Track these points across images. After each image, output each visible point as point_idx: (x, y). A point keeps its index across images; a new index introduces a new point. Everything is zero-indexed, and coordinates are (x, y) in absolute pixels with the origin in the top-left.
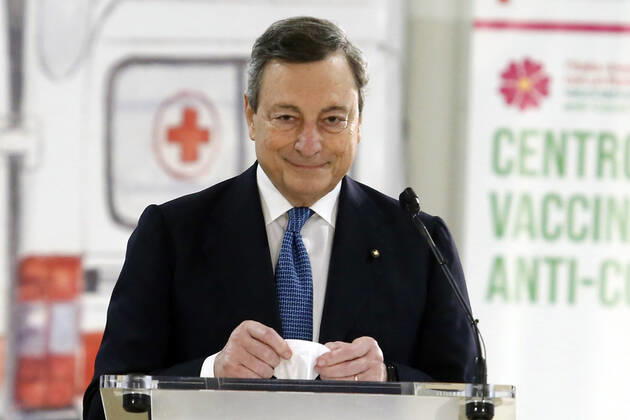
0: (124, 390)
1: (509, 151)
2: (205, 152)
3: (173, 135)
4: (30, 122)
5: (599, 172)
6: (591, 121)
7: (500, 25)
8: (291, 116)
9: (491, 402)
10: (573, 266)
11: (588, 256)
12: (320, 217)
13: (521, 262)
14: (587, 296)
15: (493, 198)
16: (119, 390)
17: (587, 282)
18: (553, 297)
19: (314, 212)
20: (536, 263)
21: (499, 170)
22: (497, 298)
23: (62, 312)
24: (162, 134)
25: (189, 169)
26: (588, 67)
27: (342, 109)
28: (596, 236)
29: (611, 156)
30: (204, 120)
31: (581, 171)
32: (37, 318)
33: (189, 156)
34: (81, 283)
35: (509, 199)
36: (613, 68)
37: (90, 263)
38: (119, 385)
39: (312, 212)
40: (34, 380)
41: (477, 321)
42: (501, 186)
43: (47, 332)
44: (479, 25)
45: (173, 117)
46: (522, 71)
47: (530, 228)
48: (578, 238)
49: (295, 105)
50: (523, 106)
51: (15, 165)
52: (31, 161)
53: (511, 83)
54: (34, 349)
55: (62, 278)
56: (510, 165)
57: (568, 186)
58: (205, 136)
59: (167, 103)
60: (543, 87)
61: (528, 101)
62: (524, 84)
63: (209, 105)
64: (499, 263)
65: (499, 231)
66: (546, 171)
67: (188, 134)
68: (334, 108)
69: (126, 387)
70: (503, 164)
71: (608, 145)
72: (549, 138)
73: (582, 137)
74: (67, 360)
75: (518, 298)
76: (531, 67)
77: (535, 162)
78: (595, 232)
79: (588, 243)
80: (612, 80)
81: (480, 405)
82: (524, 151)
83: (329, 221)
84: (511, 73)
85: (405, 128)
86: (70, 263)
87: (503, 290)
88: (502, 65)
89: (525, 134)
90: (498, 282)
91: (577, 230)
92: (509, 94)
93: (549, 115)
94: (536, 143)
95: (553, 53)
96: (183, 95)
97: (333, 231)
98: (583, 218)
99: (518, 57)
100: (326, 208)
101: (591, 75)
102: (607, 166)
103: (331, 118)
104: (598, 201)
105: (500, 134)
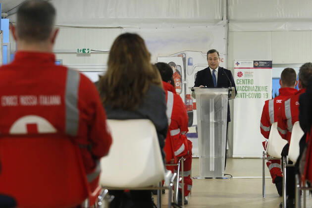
1: (238, 82)
4: (187, 80)
5: (248, 84)
6: (247, 78)
7: (237, 68)
8: (211, 59)
11: (247, 93)
14: (247, 97)
17: (247, 95)
18: (244, 97)
23: (191, 100)
26: (247, 72)
32: (188, 101)
36: (249, 72)
44: (235, 68)
47: (241, 90)
49: (211, 57)
57: (245, 85)
60: (242, 75)
61: (240, 76)
71: (249, 81)
72: (243, 80)
73: (246, 80)
74: (191, 106)
76: (241, 72)
77: (241, 83)
79: (247, 91)
84: (238, 73)
89: (240, 80)
92: (238, 76)
93: (243, 78)
95: (243, 71)
98: (247, 89)
99: (239, 71)
100: (217, 70)
103: (215, 59)
104: (248, 87)
105: (238, 80)
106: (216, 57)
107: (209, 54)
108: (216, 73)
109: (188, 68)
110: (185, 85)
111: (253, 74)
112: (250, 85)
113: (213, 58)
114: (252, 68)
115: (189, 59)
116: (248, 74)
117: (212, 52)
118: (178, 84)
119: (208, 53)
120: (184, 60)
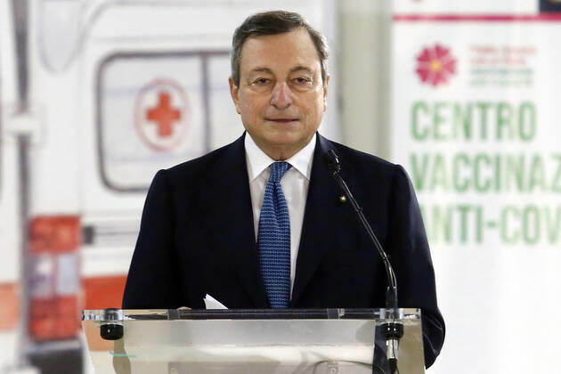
0: (101, 321)
1: (425, 120)
2: (178, 128)
3: (152, 115)
5: (499, 135)
6: (491, 94)
7: (414, 18)
9: (401, 323)
10: (479, 212)
11: (492, 204)
12: (297, 170)
13: (436, 211)
14: (491, 235)
15: (413, 159)
16: (98, 321)
17: (492, 225)
18: (464, 237)
19: (291, 166)
20: (450, 211)
21: (417, 136)
23: (65, 261)
24: (143, 115)
25: (165, 142)
26: (488, 50)
27: (307, 69)
28: (498, 187)
29: (508, 122)
30: (176, 102)
31: (484, 135)
32: (45, 267)
33: (165, 132)
34: (80, 237)
35: (426, 158)
36: (507, 50)
37: (87, 220)
38: (97, 318)
39: (290, 166)
40: (44, 317)
42: (420, 149)
43: (53, 278)
44: (397, 18)
45: (151, 100)
46: (433, 54)
47: (444, 183)
48: (482, 189)
49: (268, 67)
50: (435, 83)
51: (24, 144)
53: (425, 65)
54: (43, 292)
55: (65, 234)
56: (426, 132)
57: (474, 147)
58: (177, 115)
59: (145, 89)
60: (450, 67)
61: (438, 80)
62: (435, 65)
63: (180, 89)
65: (418, 185)
66: (455, 135)
67: (163, 114)
68: (300, 68)
69: (102, 319)
70: (420, 131)
71: (505, 113)
72: (457, 108)
73: (484, 107)
75: (435, 238)
76: (440, 52)
78: (497, 184)
79: (491, 194)
80: (507, 60)
81: (392, 326)
82: (437, 120)
83: (305, 174)
84: (425, 57)
85: (340, 104)
86: (70, 221)
88: (418, 50)
89: (438, 106)
91: (482, 182)
92: (423, 74)
93: (456, 90)
94: (447, 113)
95: (459, 40)
96: (158, 82)
97: (308, 183)
98: (486, 173)
99: (430, 43)
100: (302, 160)
101: (489, 57)
102: (505, 130)
103: (298, 79)
104: (498, 159)
105: (418, 107)
106: (302, 62)
107: (253, 44)
108: (295, 190)
111: (532, 62)
112: (511, 147)
113: (281, 71)
114: (526, 18)
116: (492, 63)
117: (270, 25)
119: (242, 35)
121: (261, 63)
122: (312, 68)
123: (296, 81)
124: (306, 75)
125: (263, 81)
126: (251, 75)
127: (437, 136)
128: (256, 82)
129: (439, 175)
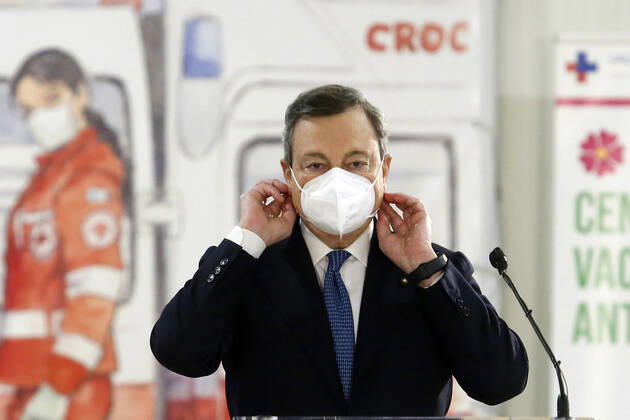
1: (589, 212)
4: (172, 196)
7: (578, 102)
8: (320, 164)
12: (356, 259)
13: (601, 309)
15: (577, 253)
20: (615, 309)
21: (582, 229)
22: (582, 340)
27: (363, 153)
35: (590, 253)
39: (349, 255)
41: (559, 362)
42: (584, 242)
44: (560, 102)
46: (599, 141)
47: (610, 279)
50: (600, 172)
52: (173, 230)
53: (589, 152)
56: (591, 223)
60: (617, 154)
61: (605, 168)
62: (601, 153)
64: (583, 309)
65: (582, 281)
66: (621, 229)
68: (355, 152)
70: (584, 223)
72: (624, 199)
75: (600, 339)
76: (607, 138)
77: (612, 221)
82: (602, 211)
84: (590, 144)
85: (499, 193)
87: (587, 333)
88: (582, 137)
89: (603, 196)
90: (583, 326)
92: (588, 162)
94: (613, 204)
99: (595, 128)
103: (354, 163)
105: (582, 197)
106: (358, 145)
109: (187, 97)
110: (160, 234)
115: (191, 28)
118: (101, 230)
120: (152, 32)
121: (313, 147)
122: (369, 152)
123: (352, 166)
124: (362, 159)
125: (316, 166)
126: (305, 160)
127: (602, 229)
128: (309, 167)
129: (605, 270)
